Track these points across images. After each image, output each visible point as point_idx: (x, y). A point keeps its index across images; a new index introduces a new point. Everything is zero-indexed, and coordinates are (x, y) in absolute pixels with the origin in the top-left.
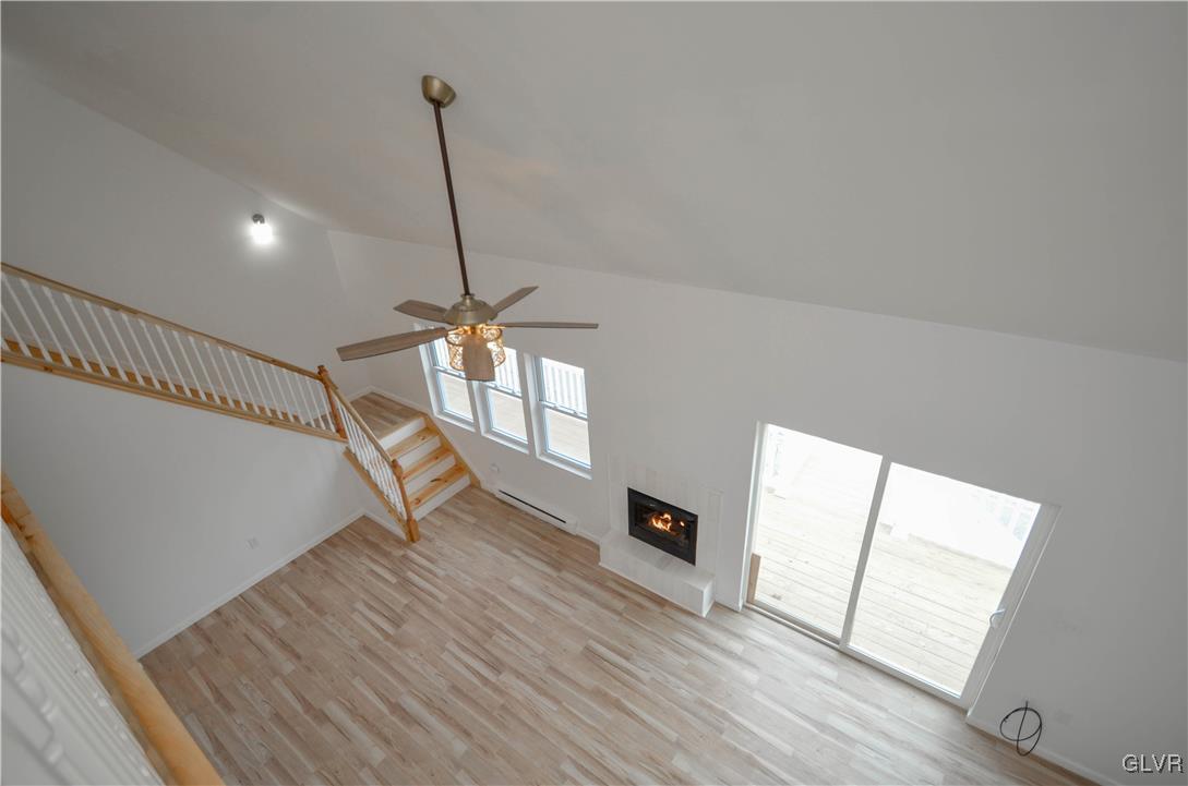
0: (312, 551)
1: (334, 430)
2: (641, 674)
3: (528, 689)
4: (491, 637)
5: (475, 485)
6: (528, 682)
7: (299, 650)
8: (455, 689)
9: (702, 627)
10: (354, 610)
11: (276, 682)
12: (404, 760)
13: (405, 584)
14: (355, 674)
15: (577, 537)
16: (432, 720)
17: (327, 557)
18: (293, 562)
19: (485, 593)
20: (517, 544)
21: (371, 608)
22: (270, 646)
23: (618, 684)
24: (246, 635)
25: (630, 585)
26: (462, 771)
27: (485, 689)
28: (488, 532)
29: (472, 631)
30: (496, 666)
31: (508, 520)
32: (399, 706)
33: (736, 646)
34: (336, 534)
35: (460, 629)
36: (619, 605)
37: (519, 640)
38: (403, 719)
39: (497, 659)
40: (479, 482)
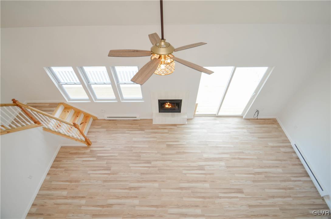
0: (52, 167)
1: (34, 123)
2: (183, 143)
3: (162, 162)
4: (140, 156)
5: (95, 119)
6: (159, 160)
7: (81, 195)
8: (142, 174)
9: (188, 126)
10: (89, 174)
11: (83, 208)
12: (144, 198)
13: (99, 158)
14: (109, 189)
15: (141, 120)
16: (143, 184)
17: (60, 166)
18: (48, 174)
19: (128, 147)
20: (125, 130)
21: (95, 170)
22: (70, 201)
23: (180, 148)
24: (55, 204)
25: (164, 125)
26: (162, 189)
27: (151, 169)
28: (113, 131)
29: (134, 158)
30: (149, 162)
31: (117, 124)
32: (131, 187)
33: (198, 126)
34: (56, 157)
35: (130, 160)
36: (166, 131)
37: (148, 153)
38: (135, 190)
39: (148, 160)
40: (97, 118)
